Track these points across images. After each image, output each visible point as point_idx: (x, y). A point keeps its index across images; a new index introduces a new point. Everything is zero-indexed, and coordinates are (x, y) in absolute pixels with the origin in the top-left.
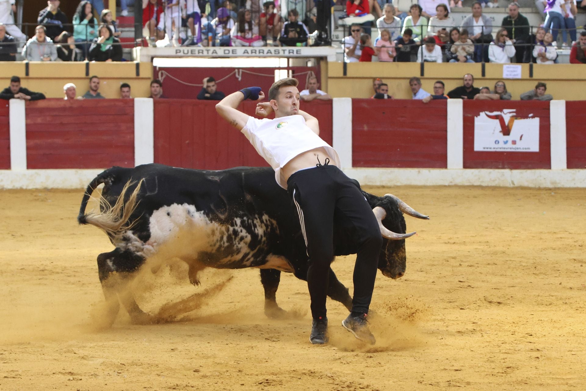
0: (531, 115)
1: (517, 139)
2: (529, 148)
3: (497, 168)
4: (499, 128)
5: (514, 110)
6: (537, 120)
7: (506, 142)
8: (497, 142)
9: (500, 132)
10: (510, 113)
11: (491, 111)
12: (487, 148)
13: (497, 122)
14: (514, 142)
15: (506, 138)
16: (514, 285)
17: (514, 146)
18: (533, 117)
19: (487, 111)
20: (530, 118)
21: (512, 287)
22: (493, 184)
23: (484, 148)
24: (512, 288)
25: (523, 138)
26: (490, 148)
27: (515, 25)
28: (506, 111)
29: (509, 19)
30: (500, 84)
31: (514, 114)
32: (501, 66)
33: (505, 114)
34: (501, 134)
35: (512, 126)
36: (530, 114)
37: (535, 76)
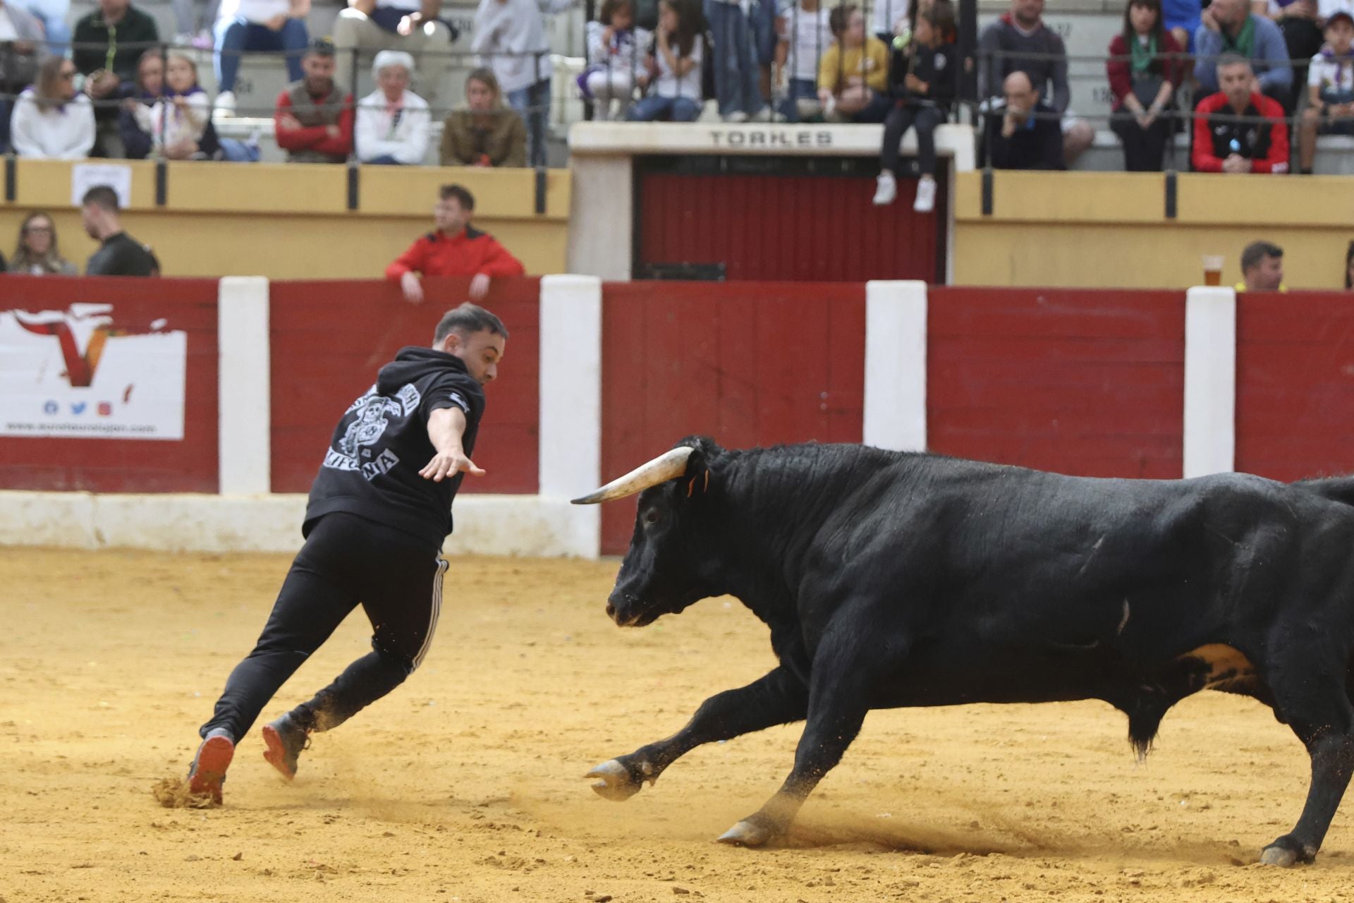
0: (158, 324)
1: (115, 398)
2: (151, 429)
3: (50, 487)
4: (57, 362)
5: (106, 308)
6: (178, 340)
7: (79, 409)
8: (51, 408)
9: (63, 375)
10: (94, 315)
11: (34, 310)
12: (20, 426)
13: (51, 345)
14: (105, 409)
15: (80, 394)
16: (91, 863)
17: (104, 421)
18: (165, 330)
19: (21, 308)
20: (155, 331)
21: (82, 867)
22: (38, 539)
23: (11, 426)
24: (81, 872)
25: (133, 396)
26: (30, 427)
27: (119, 38)
28: (80, 309)
29: (95, 23)
30: (40, 222)
31: (107, 320)
32: (67, 167)
33: (78, 319)
34: (65, 384)
35: (98, 355)
36: (156, 318)
37: (174, 202)
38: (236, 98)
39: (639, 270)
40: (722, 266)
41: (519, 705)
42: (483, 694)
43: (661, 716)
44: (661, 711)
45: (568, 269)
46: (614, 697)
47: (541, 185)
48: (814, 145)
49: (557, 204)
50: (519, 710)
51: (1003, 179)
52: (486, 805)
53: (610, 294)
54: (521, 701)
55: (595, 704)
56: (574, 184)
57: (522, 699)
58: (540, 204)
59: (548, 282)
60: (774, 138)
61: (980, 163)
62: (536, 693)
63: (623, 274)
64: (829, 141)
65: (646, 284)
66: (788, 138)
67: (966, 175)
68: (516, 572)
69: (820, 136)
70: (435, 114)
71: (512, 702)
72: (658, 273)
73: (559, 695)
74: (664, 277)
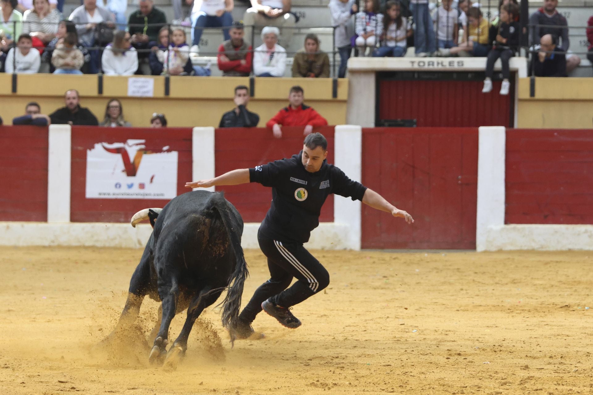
0: (166, 148)
1: (146, 181)
2: (162, 195)
3: (118, 221)
4: (121, 165)
5: (143, 141)
6: (174, 155)
7: (130, 186)
8: (118, 186)
9: (123, 171)
10: (137, 144)
11: (111, 143)
12: (104, 194)
13: (118, 157)
14: (142, 186)
15: (131, 179)
16: (136, 387)
17: (142, 191)
18: (169, 151)
19: (105, 141)
20: (164, 151)
21: (133, 389)
22: (112, 244)
23: (100, 194)
24: (132, 391)
25: (154, 180)
26: (109, 194)
27: (149, 22)
28: (131, 142)
29: (138, 16)
30: (115, 103)
31: (143, 147)
32: (126, 79)
33: (130, 146)
34: (124, 175)
35: (139, 163)
36: (165, 146)
37: (173, 94)
38: (199, 47)
39: (378, 122)
40: (415, 120)
41: (325, 315)
42: (310, 311)
43: (388, 320)
44: (388, 317)
45: (347, 122)
46: (367, 311)
47: (335, 85)
48: (456, 67)
49: (342, 94)
50: (325, 318)
51: (539, 81)
52: (311, 360)
53: (366, 134)
54: (326, 314)
55: (359, 315)
56: (350, 84)
57: (326, 313)
58: (335, 94)
59: (338, 128)
60: (438, 63)
61: (530, 74)
62: (333, 310)
63: (371, 124)
64: (462, 65)
65: (381, 129)
66: (444, 64)
67: (523, 79)
68: (324, 257)
69: (458, 63)
70: (289, 54)
71: (322, 314)
72: (386, 124)
73: (343, 311)
74: (390, 126)
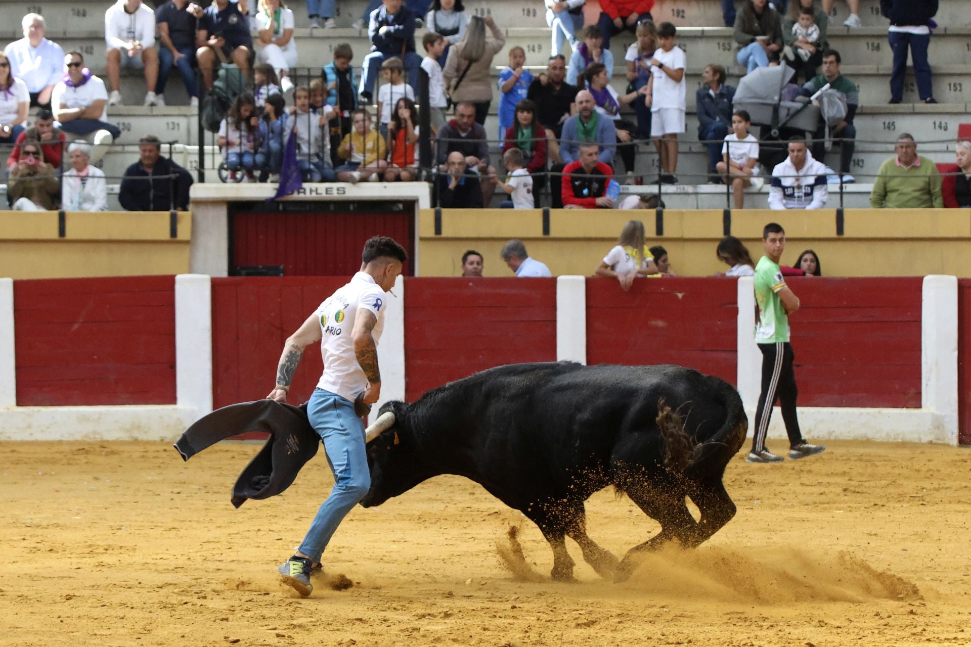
39: (232, 270)
40: (282, 267)
41: (174, 528)
42: (153, 522)
43: (259, 533)
44: (259, 530)
45: (190, 271)
46: (231, 523)
47: (174, 221)
48: (335, 195)
49: (184, 232)
50: (174, 532)
51: (447, 213)
52: (161, 588)
53: (216, 285)
54: (176, 526)
55: (220, 527)
56: (194, 220)
57: (176, 525)
58: (174, 232)
59: (179, 278)
60: (311, 191)
61: (433, 205)
62: (183, 521)
63: (223, 273)
64: (344, 193)
65: (237, 278)
66: (319, 191)
67: (425, 211)
68: (165, 450)
69: (338, 190)
70: (109, 179)
71: (171, 526)
72: (244, 272)
73: (198, 522)
74: (248, 274)
